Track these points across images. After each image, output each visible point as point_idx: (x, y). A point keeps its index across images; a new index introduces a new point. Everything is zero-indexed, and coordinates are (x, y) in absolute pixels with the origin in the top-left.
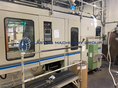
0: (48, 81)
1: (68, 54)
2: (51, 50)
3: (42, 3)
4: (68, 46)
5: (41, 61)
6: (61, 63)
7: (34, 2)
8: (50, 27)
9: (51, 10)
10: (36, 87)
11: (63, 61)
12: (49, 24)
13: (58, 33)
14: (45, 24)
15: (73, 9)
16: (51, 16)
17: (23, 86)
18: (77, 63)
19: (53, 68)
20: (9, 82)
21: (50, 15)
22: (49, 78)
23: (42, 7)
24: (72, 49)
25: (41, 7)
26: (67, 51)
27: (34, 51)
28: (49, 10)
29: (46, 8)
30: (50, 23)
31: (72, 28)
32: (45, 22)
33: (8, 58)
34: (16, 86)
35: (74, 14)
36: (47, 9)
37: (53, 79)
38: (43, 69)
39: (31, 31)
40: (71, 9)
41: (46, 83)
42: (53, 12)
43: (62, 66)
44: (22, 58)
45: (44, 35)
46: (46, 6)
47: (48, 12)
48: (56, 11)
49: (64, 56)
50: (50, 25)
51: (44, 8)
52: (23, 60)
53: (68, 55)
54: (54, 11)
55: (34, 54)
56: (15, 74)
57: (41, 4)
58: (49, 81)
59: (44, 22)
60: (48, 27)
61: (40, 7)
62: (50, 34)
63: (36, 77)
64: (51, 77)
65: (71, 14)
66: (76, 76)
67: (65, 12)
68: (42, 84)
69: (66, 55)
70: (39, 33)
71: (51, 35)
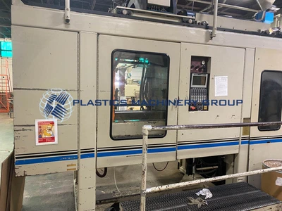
0: (194, 201)
1: (249, 141)
2: (209, 127)
3: (188, 13)
4: (250, 119)
5: (179, 148)
6: (227, 162)
7: (172, 12)
8: (206, 69)
9: (211, 28)
10: (167, 209)
11: (235, 156)
12: (203, 63)
13: (226, 83)
14: (194, 63)
15: (268, 22)
16: (210, 42)
17: (143, 200)
18: (273, 166)
19: (204, 171)
20: (107, 184)
21: (207, 41)
22: (198, 194)
23: (191, 21)
24: (261, 128)
25: (187, 22)
26: (247, 132)
27: (166, 125)
28: (207, 27)
29: (199, 23)
30: (207, 59)
31: (265, 71)
32: (194, 58)
33: (114, 134)
34: (121, 197)
35: (273, 35)
36: (202, 25)
37: (207, 197)
38: (179, 168)
39: (157, 79)
40: (263, 21)
41: (189, 204)
42: (217, 32)
43: (231, 169)
44: (144, 137)
45: (191, 88)
46: (200, 19)
47: (204, 33)
48: (225, 30)
49: (238, 143)
50: (206, 64)
51: (194, 24)
52: (146, 141)
53: (249, 143)
54: (218, 29)
55: (166, 132)
56: (119, 170)
57: (187, 15)
58: (196, 200)
59: (192, 57)
60: (200, 70)
61: (185, 23)
62: (205, 86)
63: (170, 185)
64: (201, 192)
65: (265, 34)
66: (272, 201)
67: (247, 30)
68: (179, 204)
69: (243, 143)
70: (180, 83)
71: (208, 88)
